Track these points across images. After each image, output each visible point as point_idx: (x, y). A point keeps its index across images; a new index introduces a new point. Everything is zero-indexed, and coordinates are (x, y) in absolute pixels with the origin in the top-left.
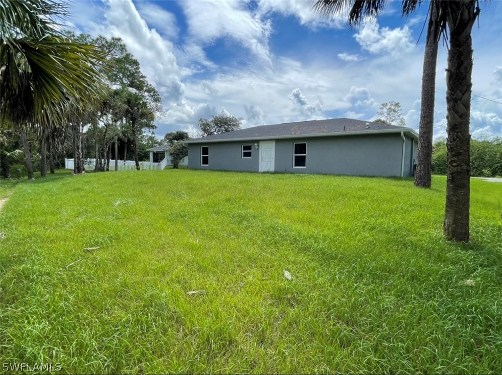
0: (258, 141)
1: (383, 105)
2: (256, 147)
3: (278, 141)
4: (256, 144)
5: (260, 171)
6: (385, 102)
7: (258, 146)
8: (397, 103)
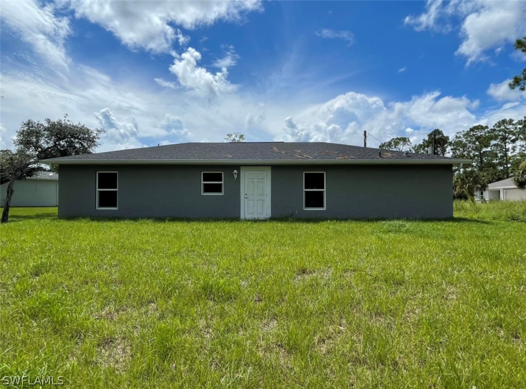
0: (238, 167)
1: (228, 135)
2: (236, 176)
3: (276, 168)
4: (235, 171)
5: (242, 217)
6: (230, 133)
7: (239, 175)
8: (242, 134)
